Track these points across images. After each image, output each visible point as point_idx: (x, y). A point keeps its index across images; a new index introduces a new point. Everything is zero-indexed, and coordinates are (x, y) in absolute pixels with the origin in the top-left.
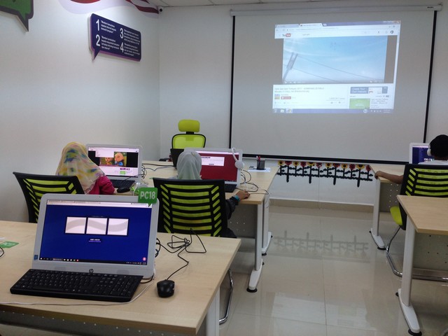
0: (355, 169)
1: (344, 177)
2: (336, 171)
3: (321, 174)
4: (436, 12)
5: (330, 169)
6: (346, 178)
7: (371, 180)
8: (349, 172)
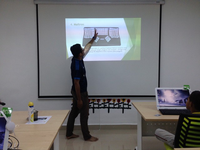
0: (120, 102)
1: (114, 108)
2: (109, 104)
3: (100, 106)
4: (161, 5)
5: (106, 103)
6: (116, 108)
7: (130, 108)
8: (117, 104)
